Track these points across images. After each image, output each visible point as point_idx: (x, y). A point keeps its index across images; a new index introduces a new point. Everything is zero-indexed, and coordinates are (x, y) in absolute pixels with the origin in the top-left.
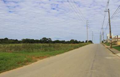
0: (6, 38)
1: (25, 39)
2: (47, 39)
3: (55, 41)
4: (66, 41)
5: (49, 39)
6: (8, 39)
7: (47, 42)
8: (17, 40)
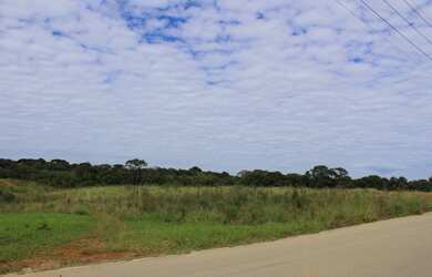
0: (195, 168)
1: (252, 170)
2: (332, 172)
3: (364, 179)
4: (409, 179)
5: (338, 172)
6: (200, 170)
7: (332, 184)
8: (225, 174)
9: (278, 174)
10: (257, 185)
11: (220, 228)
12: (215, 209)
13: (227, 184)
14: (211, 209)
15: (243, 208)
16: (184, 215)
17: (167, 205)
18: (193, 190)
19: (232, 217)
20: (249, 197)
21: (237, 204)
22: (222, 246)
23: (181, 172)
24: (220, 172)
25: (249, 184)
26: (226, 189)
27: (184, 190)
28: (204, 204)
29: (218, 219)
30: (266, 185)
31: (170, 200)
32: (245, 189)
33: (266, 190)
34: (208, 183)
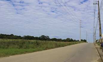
2: (46, 37)
3: (53, 39)
5: (47, 37)
6: (13, 35)
7: (46, 40)
8: (20, 36)
9: (33, 37)
10: (28, 39)
11: (18, 50)
12: (17, 45)
13: (20, 39)
14: (16, 45)
15: (24, 45)
16: (8, 47)
17: (3, 44)
18: (11, 40)
19: (21, 47)
20: (26, 42)
21: (23, 44)
22: (18, 54)
23: (8, 35)
24: (19, 36)
25: (25, 39)
26: (20, 40)
27: (9, 40)
28: (14, 44)
29: (18, 48)
30: (30, 39)
31: (4, 43)
32: (25, 40)
33: (30, 40)
34: (15, 38)
